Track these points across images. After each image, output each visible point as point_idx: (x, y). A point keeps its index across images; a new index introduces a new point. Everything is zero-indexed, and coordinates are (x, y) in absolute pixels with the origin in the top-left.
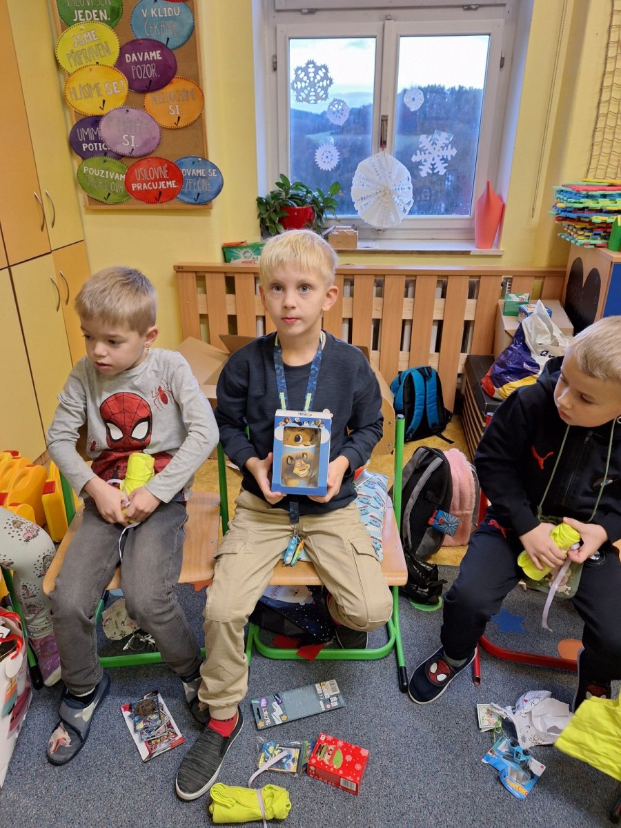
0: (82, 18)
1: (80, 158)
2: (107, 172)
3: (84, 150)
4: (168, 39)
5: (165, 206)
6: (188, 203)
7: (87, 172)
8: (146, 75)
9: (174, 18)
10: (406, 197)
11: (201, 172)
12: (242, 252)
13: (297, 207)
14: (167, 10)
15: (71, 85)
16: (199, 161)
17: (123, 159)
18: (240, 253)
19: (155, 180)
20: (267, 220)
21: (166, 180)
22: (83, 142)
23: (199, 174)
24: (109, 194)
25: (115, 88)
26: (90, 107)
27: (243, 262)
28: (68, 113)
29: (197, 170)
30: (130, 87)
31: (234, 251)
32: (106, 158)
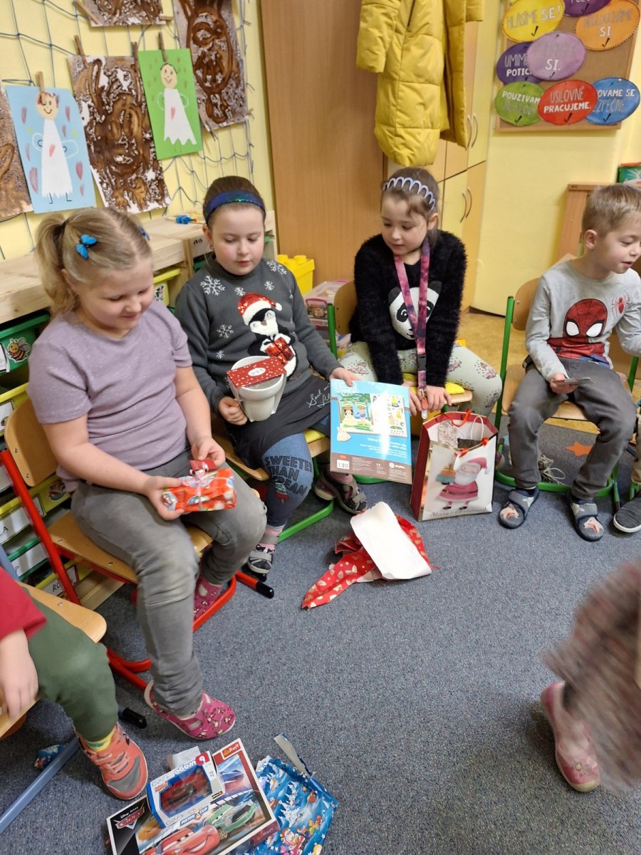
1: (502, 83)
2: (524, 96)
3: (508, 75)
5: (573, 127)
6: (596, 124)
7: (505, 97)
11: (618, 93)
15: (509, 14)
18: (637, 173)
21: (578, 102)
23: (615, 94)
24: (521, 117)
25: (551, 13)
26: (522, 35)
27: (638, 182)
29: (614, 91)
30: (566, 12)
31: (631, 171)
32: (527, 83)
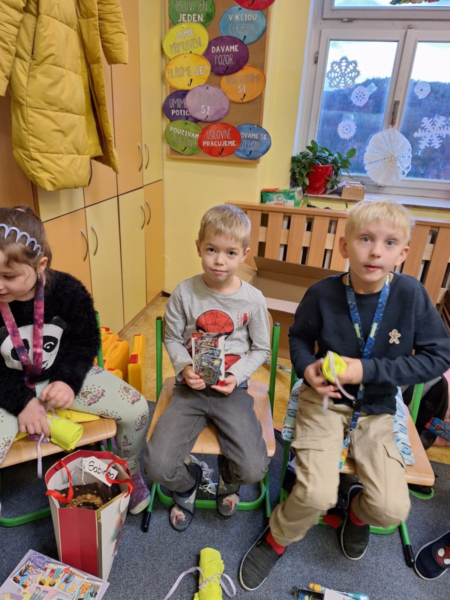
0: (185, 19)
1: (169, 120)
2: (186, 132)
3: (173, 114)
4: (245, 37)
5: (225, 159)
6: (242, 158)
7: (172, 131)
8: (225, 63)
9: (252, 22)
10: (406, 163)
11: (255, 136)
12: (276, 196)
13: (321, 165)
14: (247, 15)
15: (170, 67)
16: (255, 128)
17: (199, 123)
18: (275, 197)
19: (221, 140)
20: (297, 174)
21: (228, 140)
22: (173, 109)
23: (253, 137)
24: (186, 148)
25: (201, 71)
26: (181, 84)
27: (276, 204)
28: (164, 87)
29: (252, 134)
30: (212, 71)
31: (269, 194)
32: (187, 121)
